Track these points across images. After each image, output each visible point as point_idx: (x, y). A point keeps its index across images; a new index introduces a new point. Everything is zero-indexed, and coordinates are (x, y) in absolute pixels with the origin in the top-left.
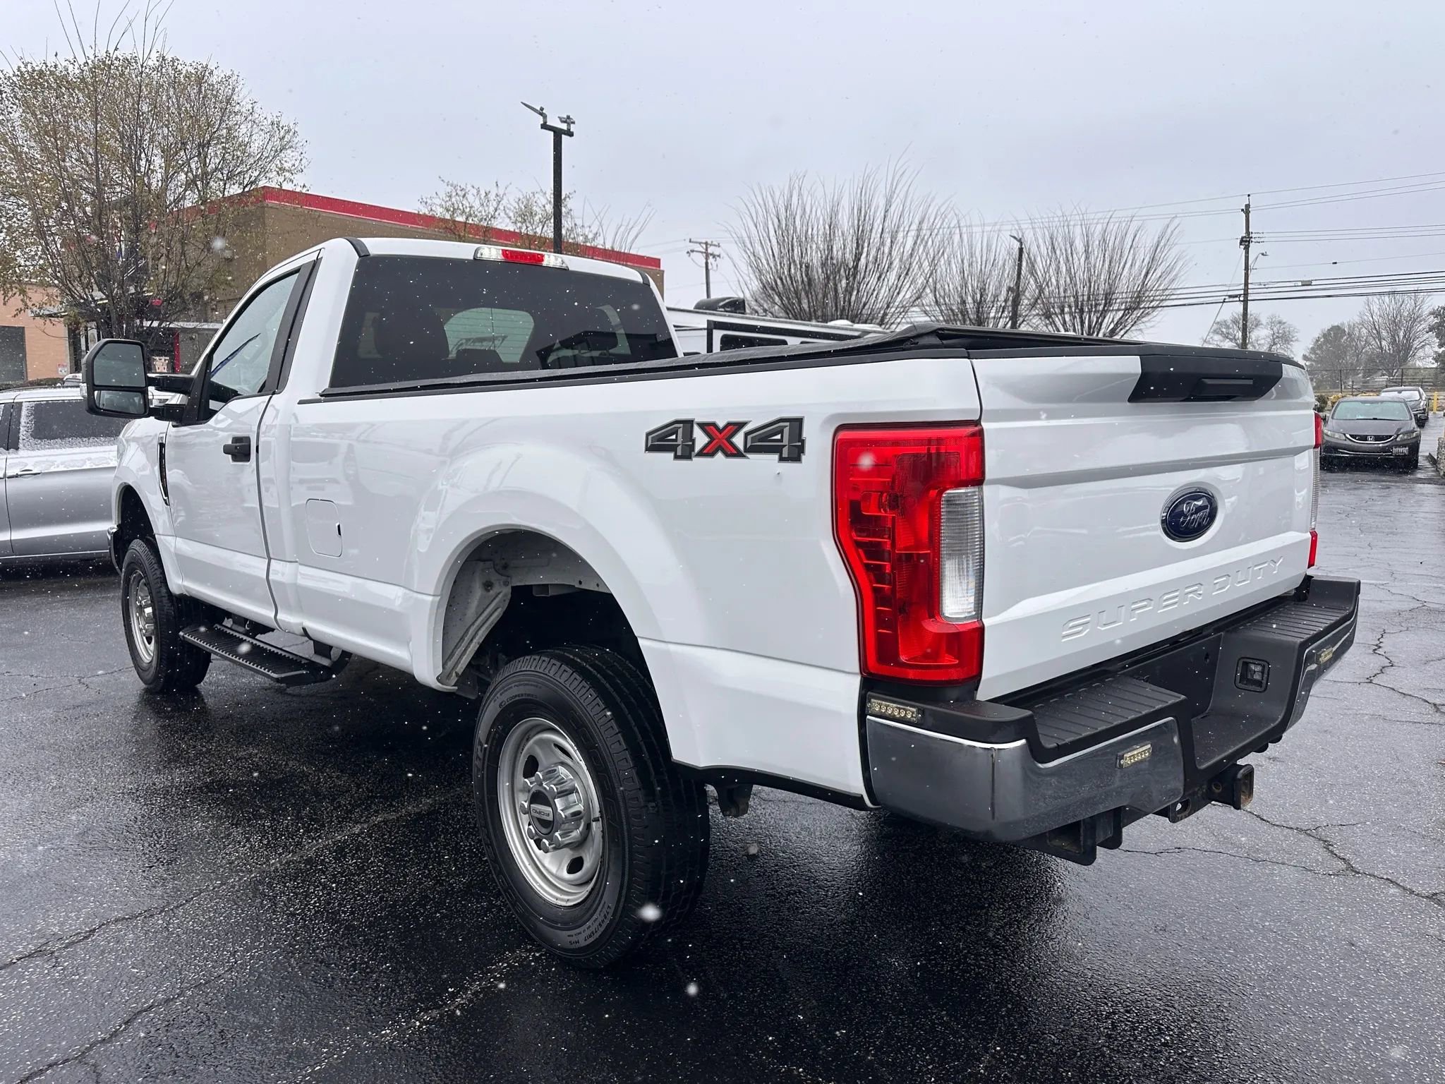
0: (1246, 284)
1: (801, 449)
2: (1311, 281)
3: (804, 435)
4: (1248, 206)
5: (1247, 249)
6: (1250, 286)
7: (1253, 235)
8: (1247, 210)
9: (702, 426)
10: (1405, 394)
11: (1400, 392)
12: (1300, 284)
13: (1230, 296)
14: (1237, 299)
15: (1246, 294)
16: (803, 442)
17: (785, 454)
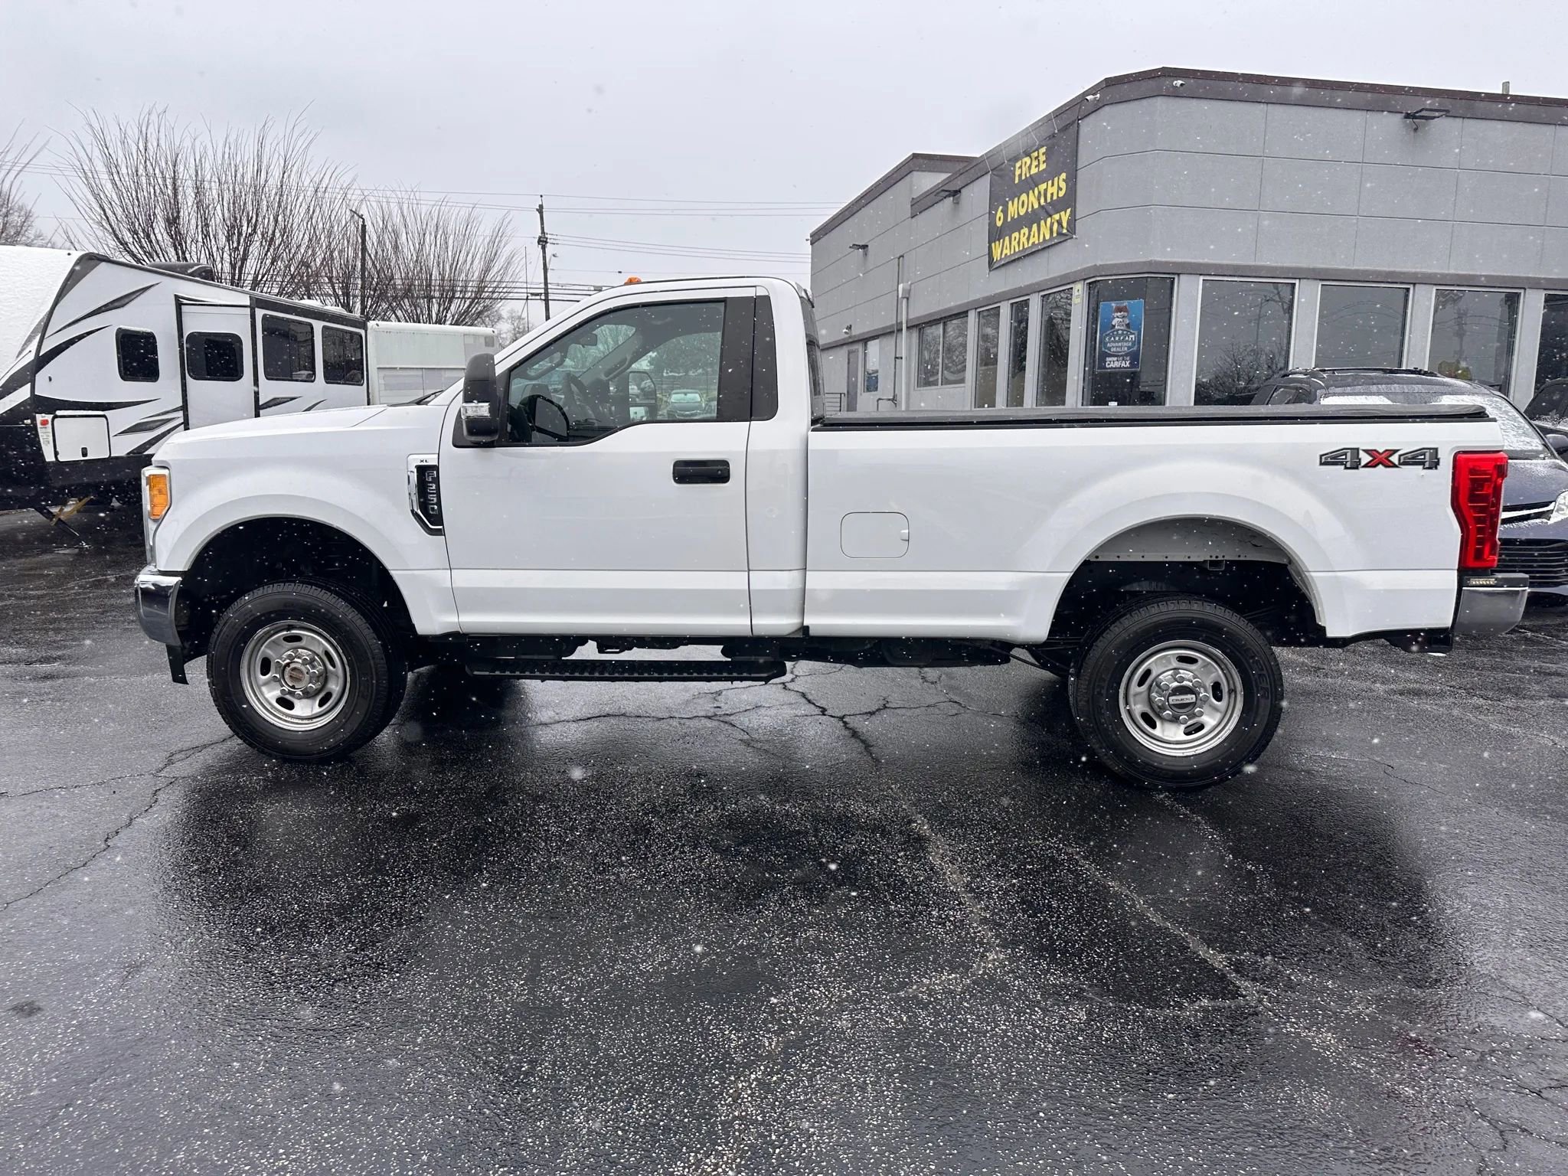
0: (546, 283)
1: (1437, 463)
2: (601, 287)
3: (1439, 456)
4: (541, 206)
5: (544, 248)
6: (549, 286)
7: (548, 236)
8: (540, 210)
9: (1366, 451)
10: (689, 396)
11: (686, 394)
12: (592, 288)
13: (532, 294)
14: (538, 297)
15: (547, 294)
16: (1439, 459)
17: (1427, 465)
